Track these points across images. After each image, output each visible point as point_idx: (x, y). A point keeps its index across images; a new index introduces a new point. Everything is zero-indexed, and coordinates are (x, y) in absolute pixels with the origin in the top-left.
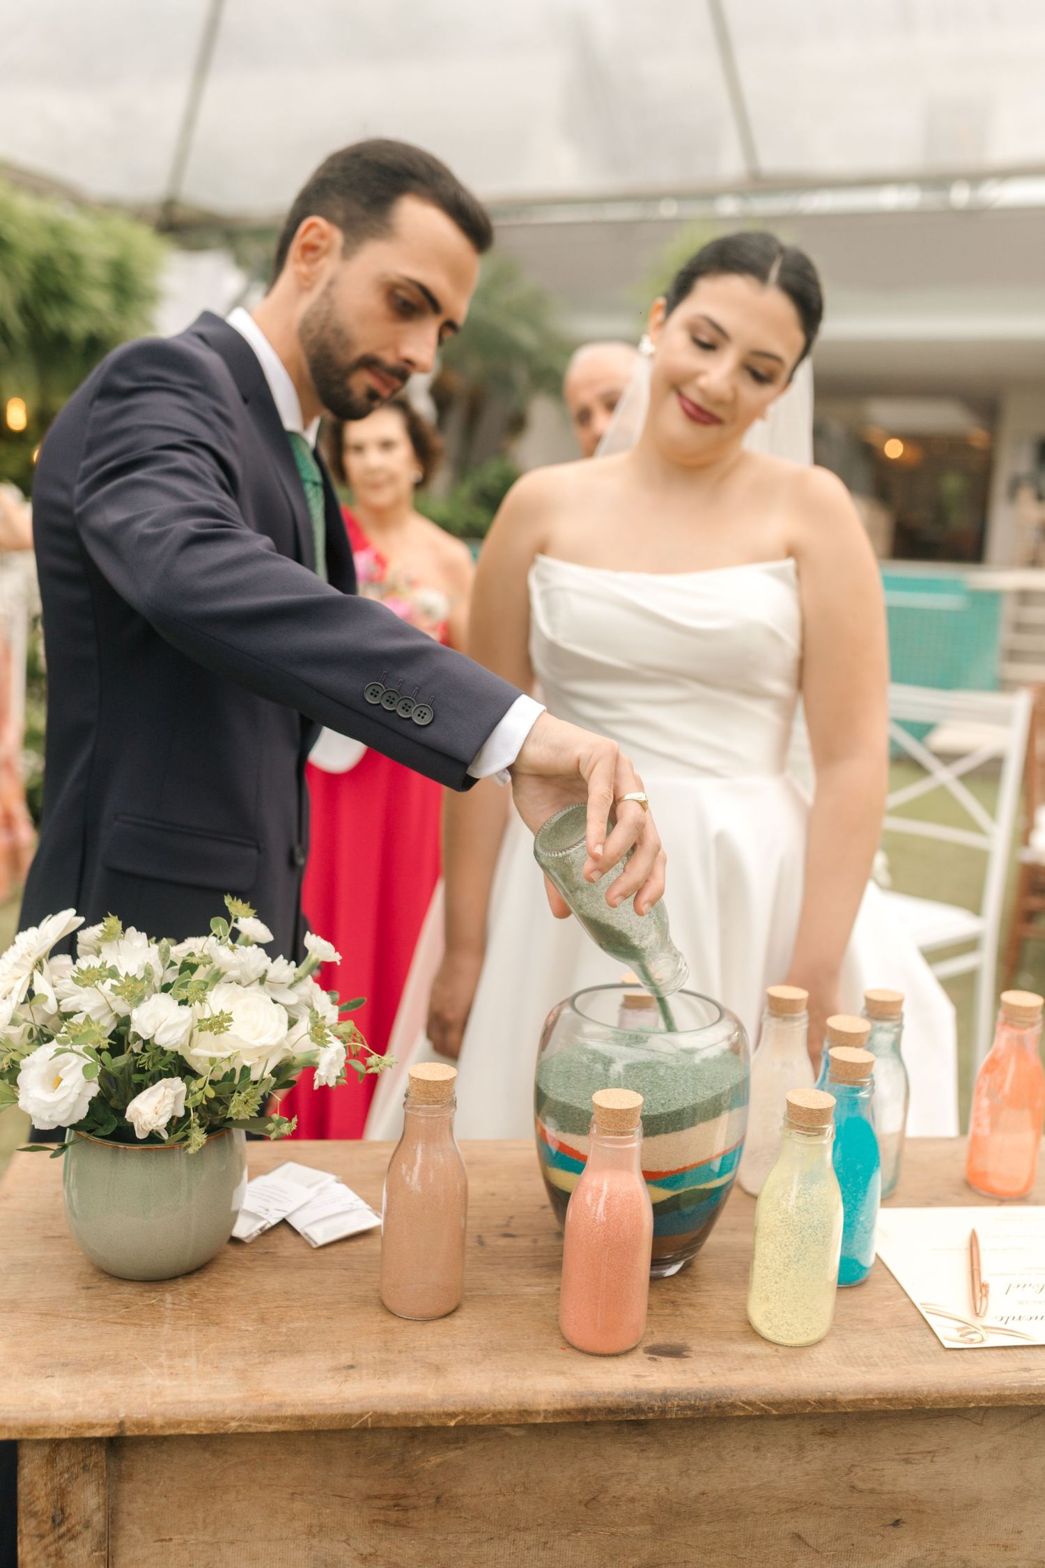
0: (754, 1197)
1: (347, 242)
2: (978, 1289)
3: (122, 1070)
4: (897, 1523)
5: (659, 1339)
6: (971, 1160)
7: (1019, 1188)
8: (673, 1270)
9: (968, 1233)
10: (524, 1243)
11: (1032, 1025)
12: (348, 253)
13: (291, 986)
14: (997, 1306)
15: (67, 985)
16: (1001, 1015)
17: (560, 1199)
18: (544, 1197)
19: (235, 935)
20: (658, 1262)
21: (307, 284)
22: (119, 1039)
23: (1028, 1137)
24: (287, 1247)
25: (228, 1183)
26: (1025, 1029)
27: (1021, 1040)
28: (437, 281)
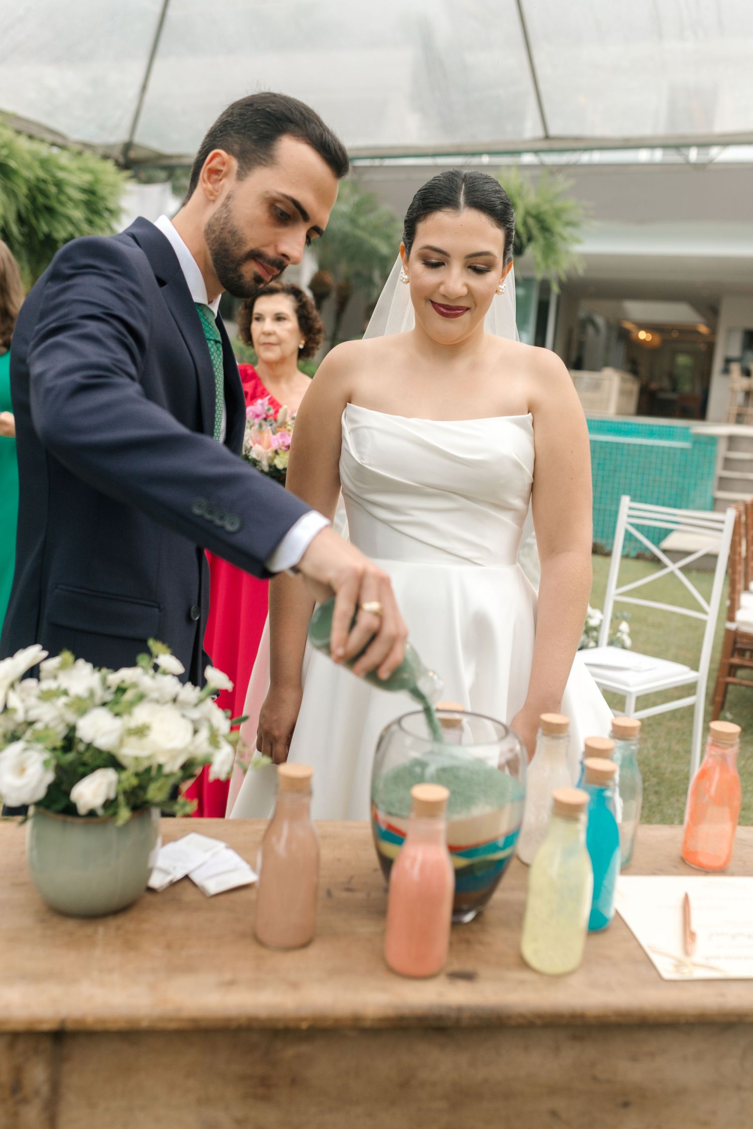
0: (527, 866)
1: (241, 167)
2: (688, 935)
3: (71, 763)
4: (626, 1105)
5: (456, 967)
6: (685, 842)
7: (718, 863)
8: (468, 917)
9: (682, 896)
10: (360, 895)
11: (732, 746)
12: (241, 176)
13: (196, 705)
14: (702, 948)
15: (32, 701)
16: (710, 739)
17: (387, 864)
18: (375, 862)
19: (156, 667)
20: (457, 911)
21: (212, 198)
22: (70, 741)
23: (727, 827)
24: (189, 895)
25: (146, 847)
26: (725, 748)
27: (724, 757)
28: (306, 198)
